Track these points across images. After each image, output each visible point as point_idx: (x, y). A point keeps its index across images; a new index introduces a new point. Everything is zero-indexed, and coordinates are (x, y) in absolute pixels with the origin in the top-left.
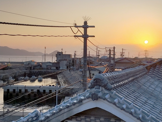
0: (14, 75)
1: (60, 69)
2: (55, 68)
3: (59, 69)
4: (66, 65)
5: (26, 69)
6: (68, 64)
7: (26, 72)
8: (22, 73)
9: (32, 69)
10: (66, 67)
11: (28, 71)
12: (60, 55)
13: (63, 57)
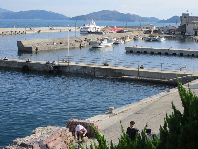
1: (186, 34)
2: (180, 33)
5: (145, 34)
6: (197, 28)
9: (152, 33)
10: (194, 32)
12: (186, 17)
13: (190, 20)
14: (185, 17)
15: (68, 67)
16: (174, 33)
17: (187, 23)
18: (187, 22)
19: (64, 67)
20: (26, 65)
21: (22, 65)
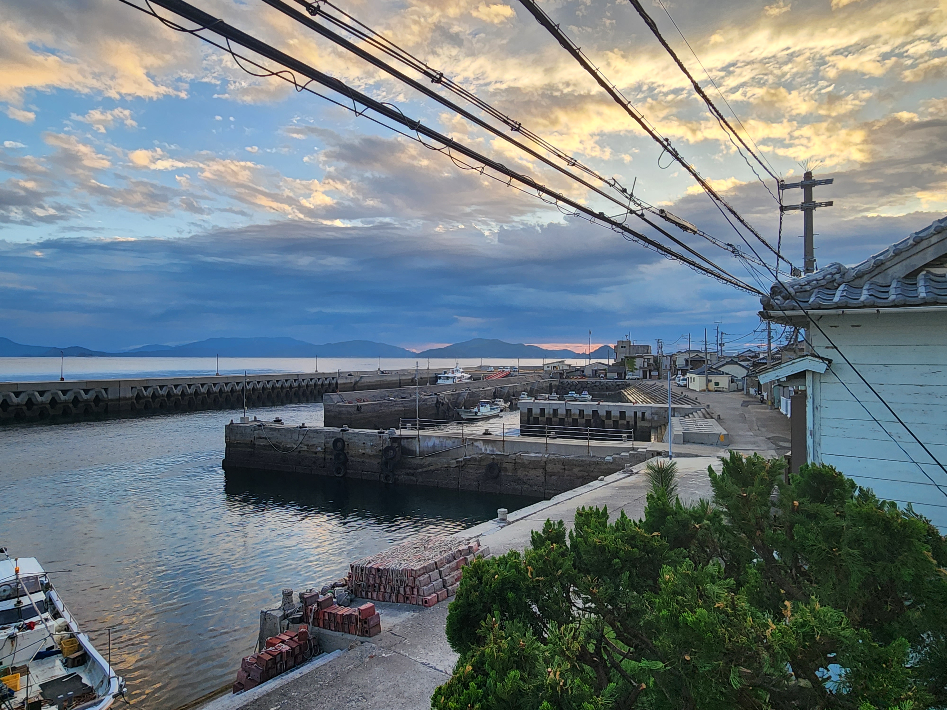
0: (530, 387)
1: (627, 377)
2: (616, 375)
3: (625, 377)
4: (641, 368)
5: (551, 378)
6: (646, 366)
7: (553, 383)
8: (544, 384)
9: (564, 377)
10: (641, 372)
11: (556, 382)
12: (625, 347)
13: (631, 351)
14: (622, 347)
15: (417, 439)
16: (606, 375)
17: (626, 357)
18: (628, 355)
19: (410, 440)
20: (340, 436)
21: (333, 437)
